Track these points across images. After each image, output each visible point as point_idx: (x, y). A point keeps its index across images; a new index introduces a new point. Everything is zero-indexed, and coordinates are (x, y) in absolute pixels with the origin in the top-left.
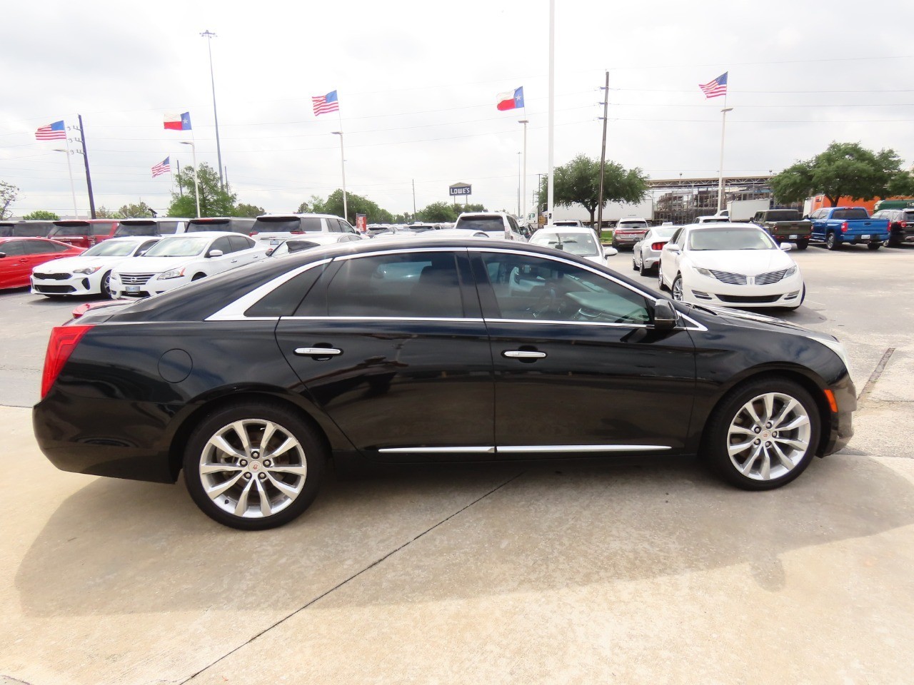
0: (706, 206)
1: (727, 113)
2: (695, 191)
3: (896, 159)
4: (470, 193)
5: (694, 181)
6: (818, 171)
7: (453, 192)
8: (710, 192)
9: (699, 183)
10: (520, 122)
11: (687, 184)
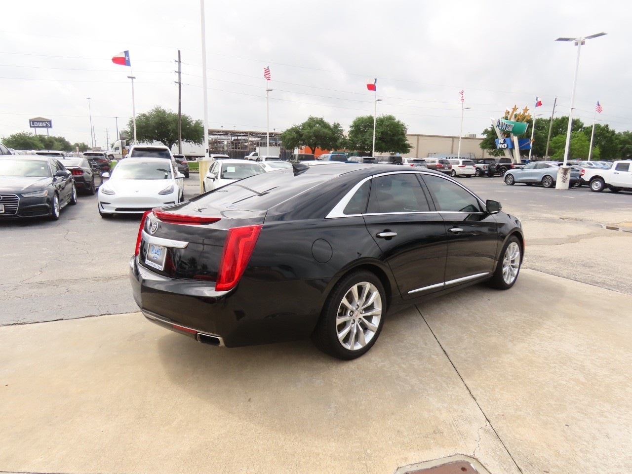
0: (239, 148)
1: (269, 92)
2: (233, 138)
3: (341, 129)
4: (51, 127)
5: (231, 132)
6: (305, 132)
7: (33, 124)
8: (240, 140)
9: (234, 133)
10: (129, 77)
11: (226, 133)
